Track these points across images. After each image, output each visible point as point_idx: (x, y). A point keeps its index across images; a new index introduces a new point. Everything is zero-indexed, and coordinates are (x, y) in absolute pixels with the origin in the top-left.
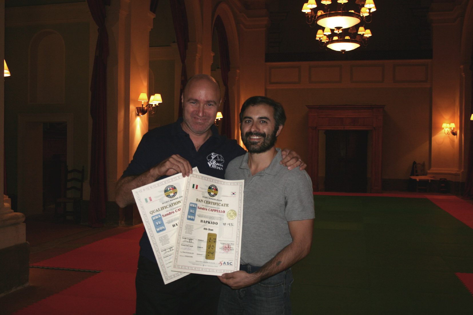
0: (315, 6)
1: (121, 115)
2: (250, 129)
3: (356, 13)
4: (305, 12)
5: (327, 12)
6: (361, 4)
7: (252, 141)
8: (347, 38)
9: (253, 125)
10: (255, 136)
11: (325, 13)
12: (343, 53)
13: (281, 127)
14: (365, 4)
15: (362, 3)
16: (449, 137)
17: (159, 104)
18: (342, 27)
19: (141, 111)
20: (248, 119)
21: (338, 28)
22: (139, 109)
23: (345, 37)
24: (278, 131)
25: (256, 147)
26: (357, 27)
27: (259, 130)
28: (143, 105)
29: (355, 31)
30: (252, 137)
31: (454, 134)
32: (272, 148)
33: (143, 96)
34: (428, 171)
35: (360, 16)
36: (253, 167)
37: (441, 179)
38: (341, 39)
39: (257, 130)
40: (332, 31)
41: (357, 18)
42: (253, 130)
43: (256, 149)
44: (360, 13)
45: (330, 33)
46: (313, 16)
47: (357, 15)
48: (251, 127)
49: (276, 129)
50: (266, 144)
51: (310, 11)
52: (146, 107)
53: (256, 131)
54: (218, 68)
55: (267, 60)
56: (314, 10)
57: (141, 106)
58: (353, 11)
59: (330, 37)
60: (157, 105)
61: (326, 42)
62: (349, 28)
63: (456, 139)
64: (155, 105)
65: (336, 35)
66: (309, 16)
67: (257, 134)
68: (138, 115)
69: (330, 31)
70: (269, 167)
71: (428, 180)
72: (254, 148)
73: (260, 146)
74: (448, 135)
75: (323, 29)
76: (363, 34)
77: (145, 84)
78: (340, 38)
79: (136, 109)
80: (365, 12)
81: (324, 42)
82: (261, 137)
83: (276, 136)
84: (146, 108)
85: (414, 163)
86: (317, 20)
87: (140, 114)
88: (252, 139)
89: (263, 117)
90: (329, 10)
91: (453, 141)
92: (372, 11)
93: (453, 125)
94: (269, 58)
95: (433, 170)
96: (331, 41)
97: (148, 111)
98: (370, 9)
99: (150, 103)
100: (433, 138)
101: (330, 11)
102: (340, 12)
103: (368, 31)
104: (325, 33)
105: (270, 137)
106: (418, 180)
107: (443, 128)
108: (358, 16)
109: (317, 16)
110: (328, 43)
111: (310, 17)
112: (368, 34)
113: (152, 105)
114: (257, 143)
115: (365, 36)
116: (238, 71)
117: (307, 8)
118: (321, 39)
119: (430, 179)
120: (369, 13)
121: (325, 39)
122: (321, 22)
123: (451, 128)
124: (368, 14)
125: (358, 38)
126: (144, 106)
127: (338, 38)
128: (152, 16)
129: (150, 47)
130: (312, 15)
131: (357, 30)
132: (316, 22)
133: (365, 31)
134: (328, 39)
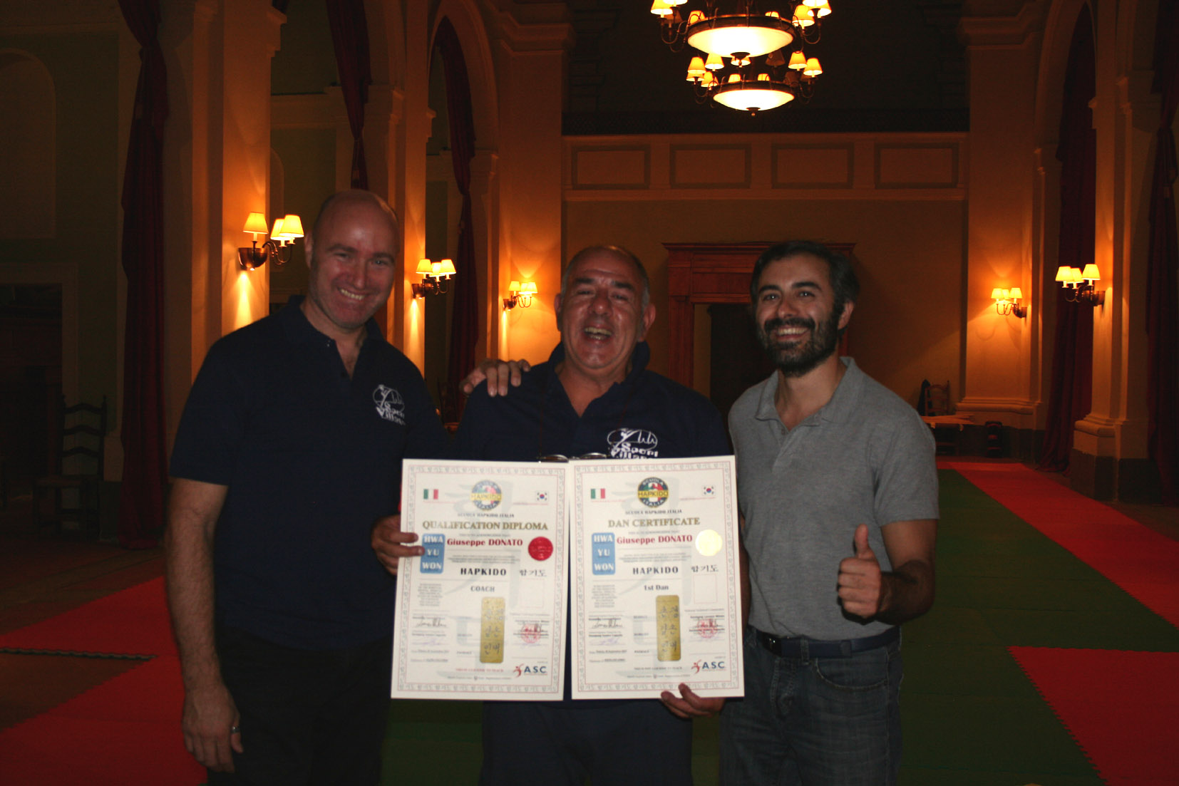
1: (201, 267)
3: (783, 19)
4: (660, 16)
5: (713, 15)
7: (780, 339)
8: (763, 77)
9: (781, 303)
10: (788, 329)
11: (707, 19)
12: (753, 114)
13: (850, 307)
16: (1007, 320)
17: (297, 240)
18: (748, 54)
19: (250, 257)
20: (770, 291)
21: (740, 56)
22: (245, 252)
23: (757, 77)
25: (793, 354)
26: (785, 52)
27: (798, 312)
28: (255, 243)
29: (781, 63)
30: (781, 331)
31: (1020, 313)
32: (831, 357)
33: (256, 221)
34: (959, 404)
35: (791, 26)
36: (791, 410)
37: (987, 423)
38: (747, 81)
39: (793, 313)
40: (726, 61)
41: (786, 30)
42: (782, 313)
43: (793, 359)
44: (792, 21)
45: (721, 66)
46: (678, 25)
47: (784, 24)
48: (779, 307)
49: (838, 309)
50: (816, 347)
51: (671, 12)
52: (263, 247)
53: (790, 315)
54: (445, 149)
55: (568, 129)
56: (682, 11)
57: (251, 246)
58: (775, 15)
59: (719, 75)
60: (292, 242)
61: (714, 88)
62: (766, 56)
63: (1024, 325)
64: (286, 242)
65: (735, 70)
66: (668, 25)
67: (794, 322)
68: (244, 268)
69: (721, 61)
70: (829, 403)
71: (958, 425)
72: (789, 356)
73: (804, 351)
74: (1004, 316)
75: (704, 56)
76: (802, 70)
77: (260, 191)
78: (746, 79)
79: (238, 254)
80: (803, 18)
81: (706, 89)
82: (804, 330)
83: (840, 327)
84: (262, 251)
85: (926, 384)
86: (688, 36)
87: (249, 266)
88: (783, 337)
90: (717, 9)
91: (1016, 331)
92: (820, 15)
93: (1017, 293)
94: (572, 124)
95: (970, 401)
96: (723, 86)
97: (268, 258)
98: (816, 11)
99: (274, 237)
100: (970, 324)
101: (719, 13)
102: (744, 16)
103: (814, 62)
104: (708, 66)
105: (824, 328)
107: (994, 300)
108: (787, 27)
109: (688, 26)
110: (716, 90)
111: (670, 26)
112: (813, 68)
113: (279, 242)
114: (796, 345)
115: (805, 73)
116: (495, 157)
117: (663, 6)
118: (699, 80)
119: (961, 422)
120: (815, 18)
121: (708, 81)
122: (697, 40)
123: (1013, 299)
124: (811, 23)
125: (788, 80)
126: (258, 246)
127: (742, 78)
128: (277, 19)
129: (273, 94)
130: (676, 22)
131: (788, 59)
132: (685, 39)
133: (805, 62)
134: (716, 79)
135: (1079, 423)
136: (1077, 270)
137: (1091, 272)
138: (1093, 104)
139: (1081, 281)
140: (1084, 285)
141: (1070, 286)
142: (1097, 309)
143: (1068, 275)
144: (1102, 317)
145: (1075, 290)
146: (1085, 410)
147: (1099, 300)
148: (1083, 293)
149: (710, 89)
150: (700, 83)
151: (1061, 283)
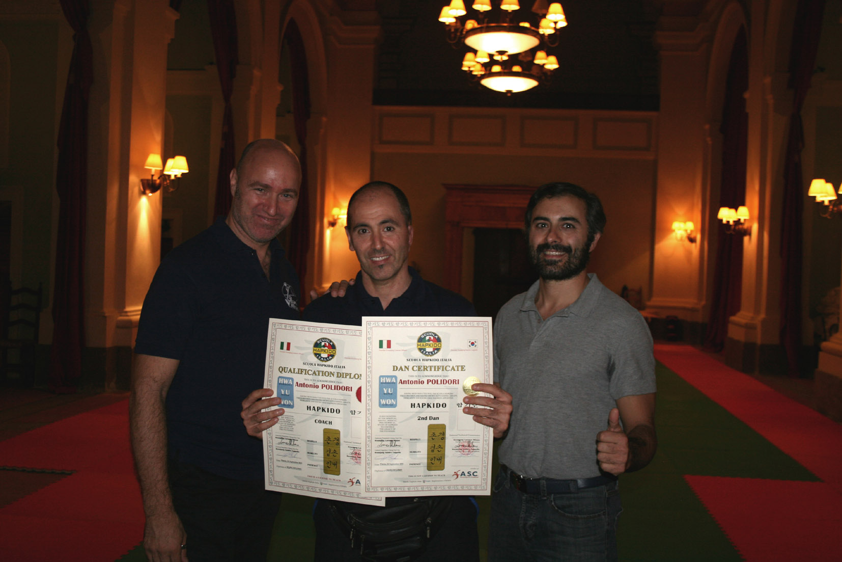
0: (463, 12)
1: (113, 191)
2: (546, 239)
3: (533, 28)
4: (445, 23)
5: (483, 23)
6: (540, 12)
7: (547, 258)
8: (516, 69)
9: (550, 231)
10: (553, 252)
11: (479, 26)
12: (509, 95)
13: (597, 237)
14: (548, 14)
15: (544, 12)
16: (683, 245)
17: (183, 174)
18: (507, 52)
19: (149, 186)
20: (542, 221)
21: (501, 53)
22: (145, 182)
23: (512, 68)
24: (593, 243)
25: (555, 269)
26: (532, 52)
27: (561, 240)
28: (153, 176)
29: (529, 59)
30: (548, 253)
31: (692, 240)
32: (583, 272)
33: (154, 161)
34: (648, 303)
35: (538, 33)
36: (547, 305)
37: (667, 317)
38: (506, 71)
39: (558, 241)
40: (491, 56)
41: (535, 36)
42: (550, 240)
43: (555, 272)
44: (538, 29)
45: (487, 60)
47: (533, 31)
48: (548, 235)
49: (590, 239)
50: (572, 265)
51: (454, 20)
52: (159, 178)
53: (555, 242)
54: (289, 112)
55: (377, 101)
56: (461, 20)
57: (150, 178)
58: (527, 25)
59: (487, 66)
60: (179, 175)
61: (481, 75)
62: (518, 55)
63: (695, 248)
64: (175, 176)
65: (497, 63)
66: (451, 29)
67: (558, 247)
68: (144, 193)
69: (487, 56)
70: (576, 302)
72: (552, 271)
73: (563, 267)
74: (681, 242)
75: (475, 52)
76: (544, 64)
77: (157, 138)
78: (505, 69)
79: (141, 183)
80: (547, 27)
81: (476, 76)
82: (564, 253)
83: (590, 251)
85: (626, 289)
86: (465, 38)
87: (147, 192)
88: (549, 256)
89: (568, 217)
90: (486, 20)
91: (689, 253)
92: (558, 26)
93: (690, 226)
94: (380, 98)
96: (488, 74)
97: (162, 188)
98: (556, 23)
99: (166, 173)
100: (657, 247)
101: (489, 22)
102: (505, 25)
103: (553, 59)
104: (478, 60)
105: (579, 253)
108: (536, 34)
109: (465, 30)
110: (483, 77)
111: (453, 30)
112: (551, 64)
113: (169, 176)
114: (558, 263)
115: (546, 67)
116: (324, 119)
117: (449, 15)
118: (471, 69)
119: (650, 316)
120: (555, 28)
121: (478, 71)
122: (471, 41)
123: (686, 230)
124: (552, 32)
125: (534, 71)
126: (155, 178)
127: (502, 68)
128: (172, 16)
129: (168, 69)
130: (458, 27)
131: (534, 57)
132: (463, 40)
133: (546, 59)
134: (483, 69)
135: (733, 318)
136: (733, 211)
137: (743, 213)
138: (747, 95)
139: (736, 219)
140: (738, 222)
141: (728, 222)
142: (746, 239)
143: (726, 215)
144: (750, 244)
145: (731, 225)
146: (736, 309)
147: (748, 232)
148: (737, 228)
149: (479, 76)
150: (472, 71)
151: (722, 220)
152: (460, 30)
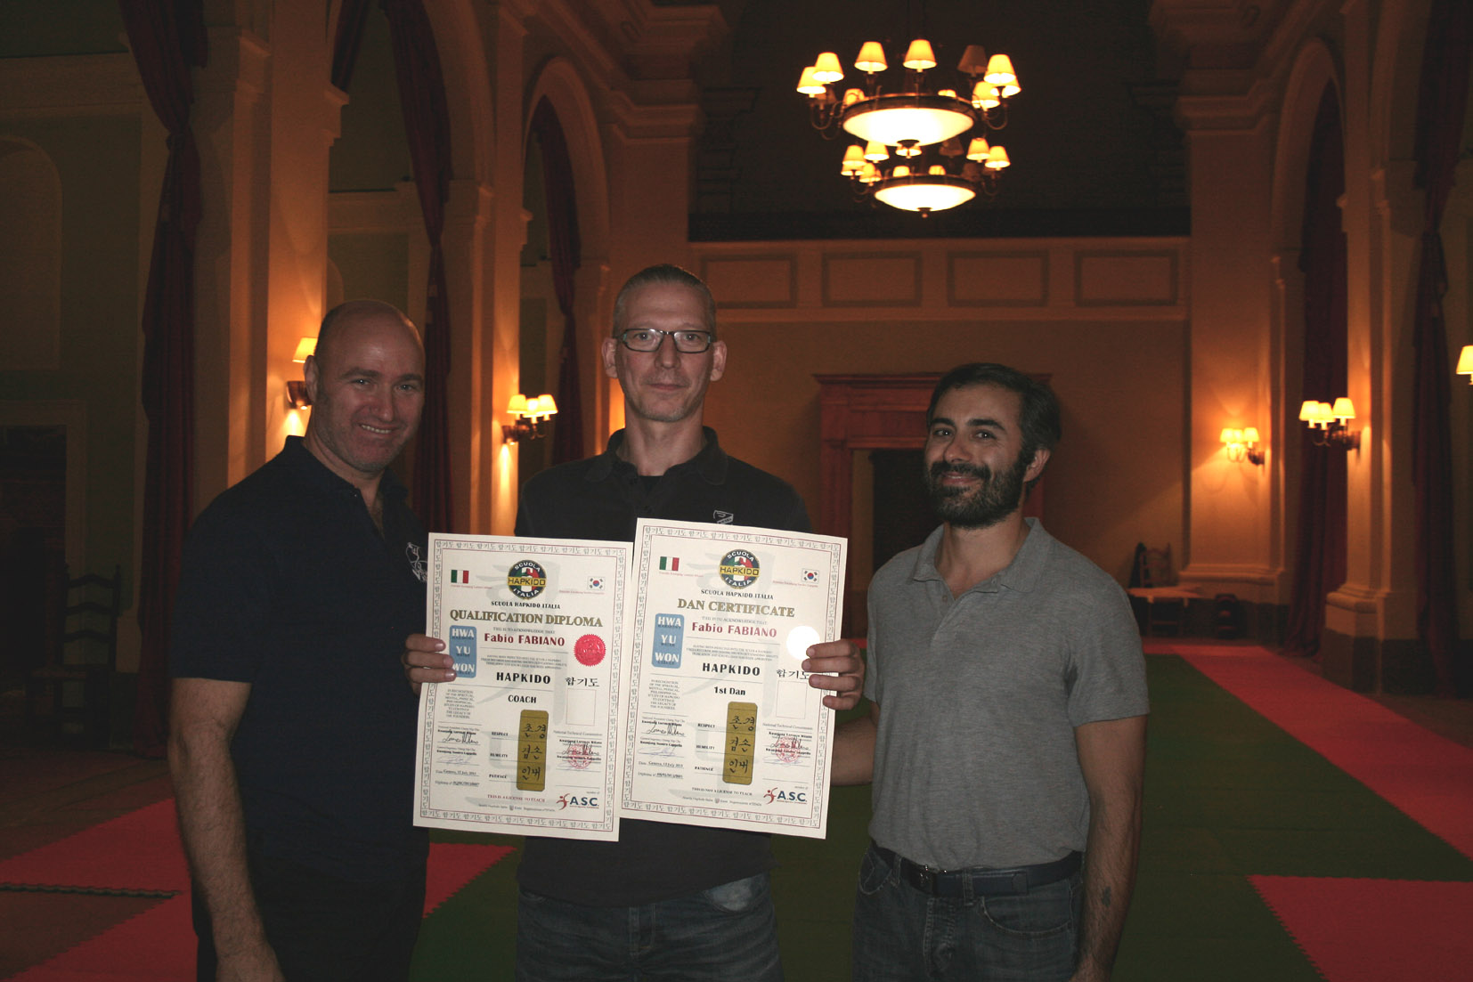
0: (839, 76)
1: (240, 404)
2: (944, 454)
3: (961, 99)
4: (808, 95)
5: (874, 95)
6: (973, 72)
7: (946, 484)
8: (936, 170)
9: (952, 443)
11: (867, 99)
12: (925, 216)
14: (987, 73)
15: (979, 70)
16: (1241, 469)
18: (917, 141)
20: (943, 426)
21: (908, 144)
22: (296, 386)
23: (928, 169)
24: (1032, 465)
25: (957, 503)
26: (964, 140)
27: (971, 457)
29: (959, 152)
31: (1256, 459)
33: (306, 347)
34: (1183, 574)
35: (971, 107)
36: (958, 570)
37: (1218, 596)
38: (917, 175)
39: (964, 458)
40: (891, 150)
41: (964, 113)
42: (950, 456)
43: (956, 508)
44: (971, 99)
45: (885, 157)
46: (831, 105)
47: (962, 105)
48: (947, 448)
49: (1025, 458)
50: (988, 500)
51: (823, 90)
53: (959, 459)
54: (543, 258)
55: (695, 235)
56: (837, 89)
58: (951, 94)
59: (884, 167)
61: (874, 182)
62: (939, 145)
63: (1262, 474)
65: (902, 161)
66: (819, 107)
67: (963, 469)
68: (293, 406)
69: (884, 150)
70: (1009, 567)
71: (1181, 600)
72: (952, 505)
73: (970, 500)
74: (1237, 464)
75: (863, 144)
76: (984, 161)
77: (314, 309)
78: (916, 171)
79: (287, 389)
80: (985, 97)
81: (865, 185)
83: (1026, 479)
85: (1141, 548)
86: (844, 119)
87: (299, 403)
90: (879, 87)
91: (1252, 483)
92: (1005, 94)
94: (700, 228)
95: (1197, 568)
96: (887, 180)
98: (1000, 89)
100: (1195, 473)
101: (883, 91)
102: (913, 95)
103: (999, 151)
104: (868, 157)
105: (1002, 480)
106: (1150, 599)
107: (1224, 444)
108: (966, 108)
109: (843, 107)
110: (878, 186)
111: (822, 108)
112: (997, 159)
114: (963, 493)
115: (987, 165)
116: (605, 269)
117: (814, 82)
118: (857, 174)
119: (1186, 595)
120: (1000, 98)
121: (868, 175)
122: (854, 125)
123: (1246, 443)
124: (996, 103)
125: (968, 173)
127: (911, 171)
128: (337, 99)
129: (331, 191)
130: (830, 102)
131: (966, 150)
132: (840, 123)
133: (988, 152)
134: (878, 173)
135: (1332, 596)
136: (1326, 406)
137: (1344, 409)
138: (1342, 203)
139: (1332, 421)
140: (1335, 425)
141: (1318, 425)
142: (1351, 454)
143: (1315, 413)
144: (1358, 464)
145: (1324, 431)
146: (1338, 579)
147: (1354, 443)
148: (1334, 435)
149: (871, 185)
150: (859, 177)
151: (1307, 423)
152: (834, 107)
